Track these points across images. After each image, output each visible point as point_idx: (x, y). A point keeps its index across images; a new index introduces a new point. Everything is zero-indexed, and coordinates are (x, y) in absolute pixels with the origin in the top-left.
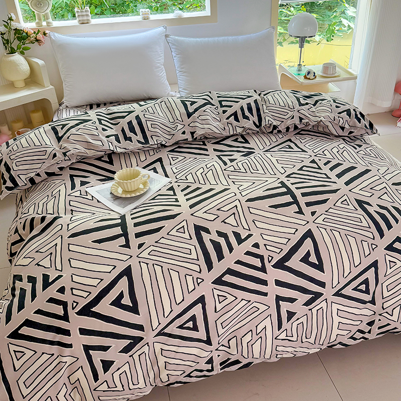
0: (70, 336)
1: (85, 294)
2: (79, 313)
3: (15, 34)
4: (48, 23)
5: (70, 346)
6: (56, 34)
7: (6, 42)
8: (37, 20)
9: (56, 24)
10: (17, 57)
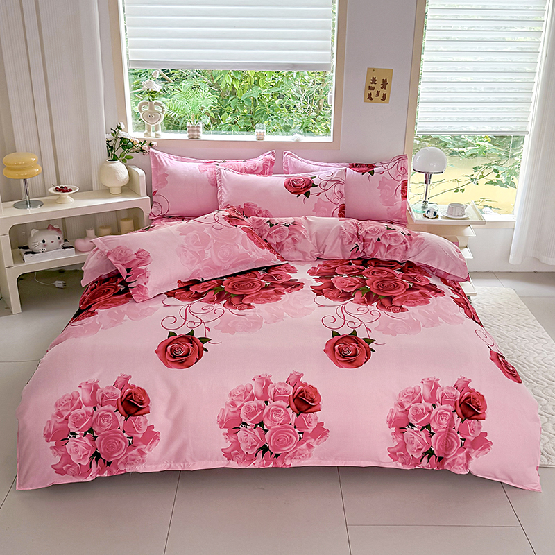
3: (121, 143)
4: (157, 134)
7: (111, 149)
8: (146, 131)
9: (164, 136)
10: (118, 165)
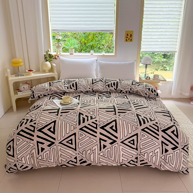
0: (34, 137)
1: (41, 126)
2: (38, 131)
3: (49, 56)
4: (60, 53)
5: (33, 140)
6: (61, 57)
7: (46, 58)
9: (62, 54)
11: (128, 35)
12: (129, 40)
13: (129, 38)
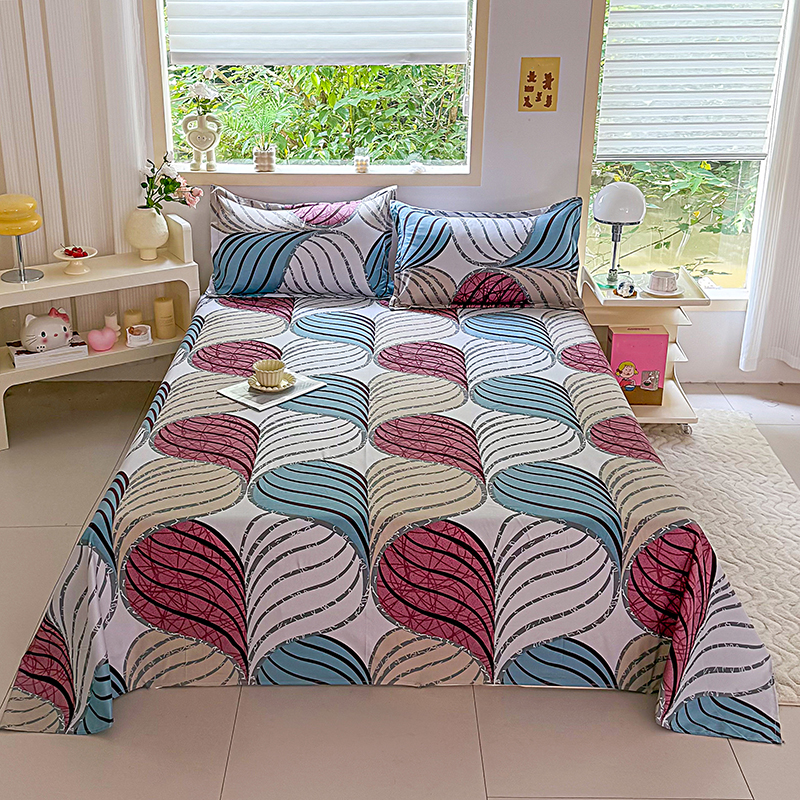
4: (211, 166)
8: (194, 161)
9: (222, 168)
11: (532, 77)
12: (538, 100)
13: (542, 90)
